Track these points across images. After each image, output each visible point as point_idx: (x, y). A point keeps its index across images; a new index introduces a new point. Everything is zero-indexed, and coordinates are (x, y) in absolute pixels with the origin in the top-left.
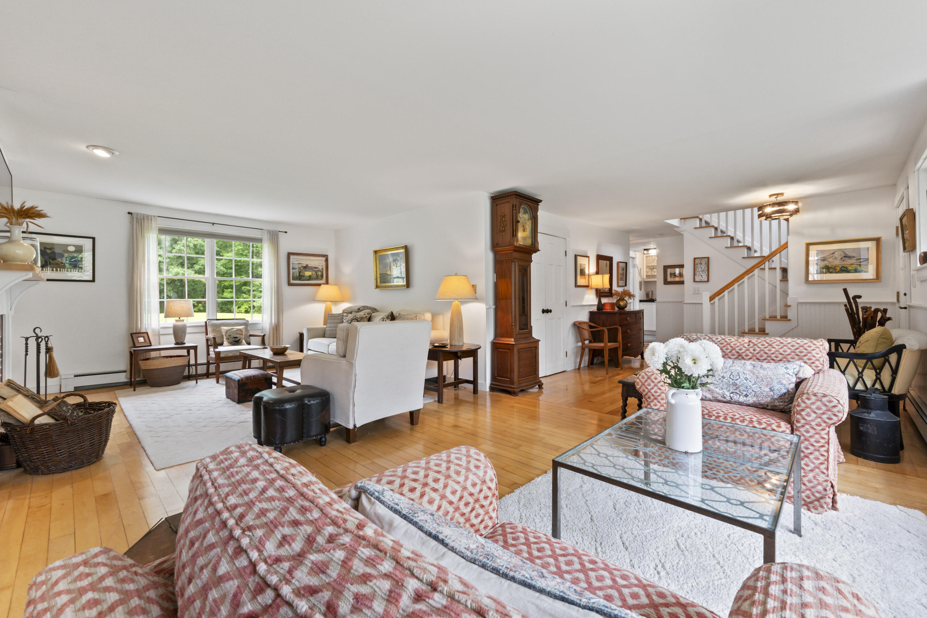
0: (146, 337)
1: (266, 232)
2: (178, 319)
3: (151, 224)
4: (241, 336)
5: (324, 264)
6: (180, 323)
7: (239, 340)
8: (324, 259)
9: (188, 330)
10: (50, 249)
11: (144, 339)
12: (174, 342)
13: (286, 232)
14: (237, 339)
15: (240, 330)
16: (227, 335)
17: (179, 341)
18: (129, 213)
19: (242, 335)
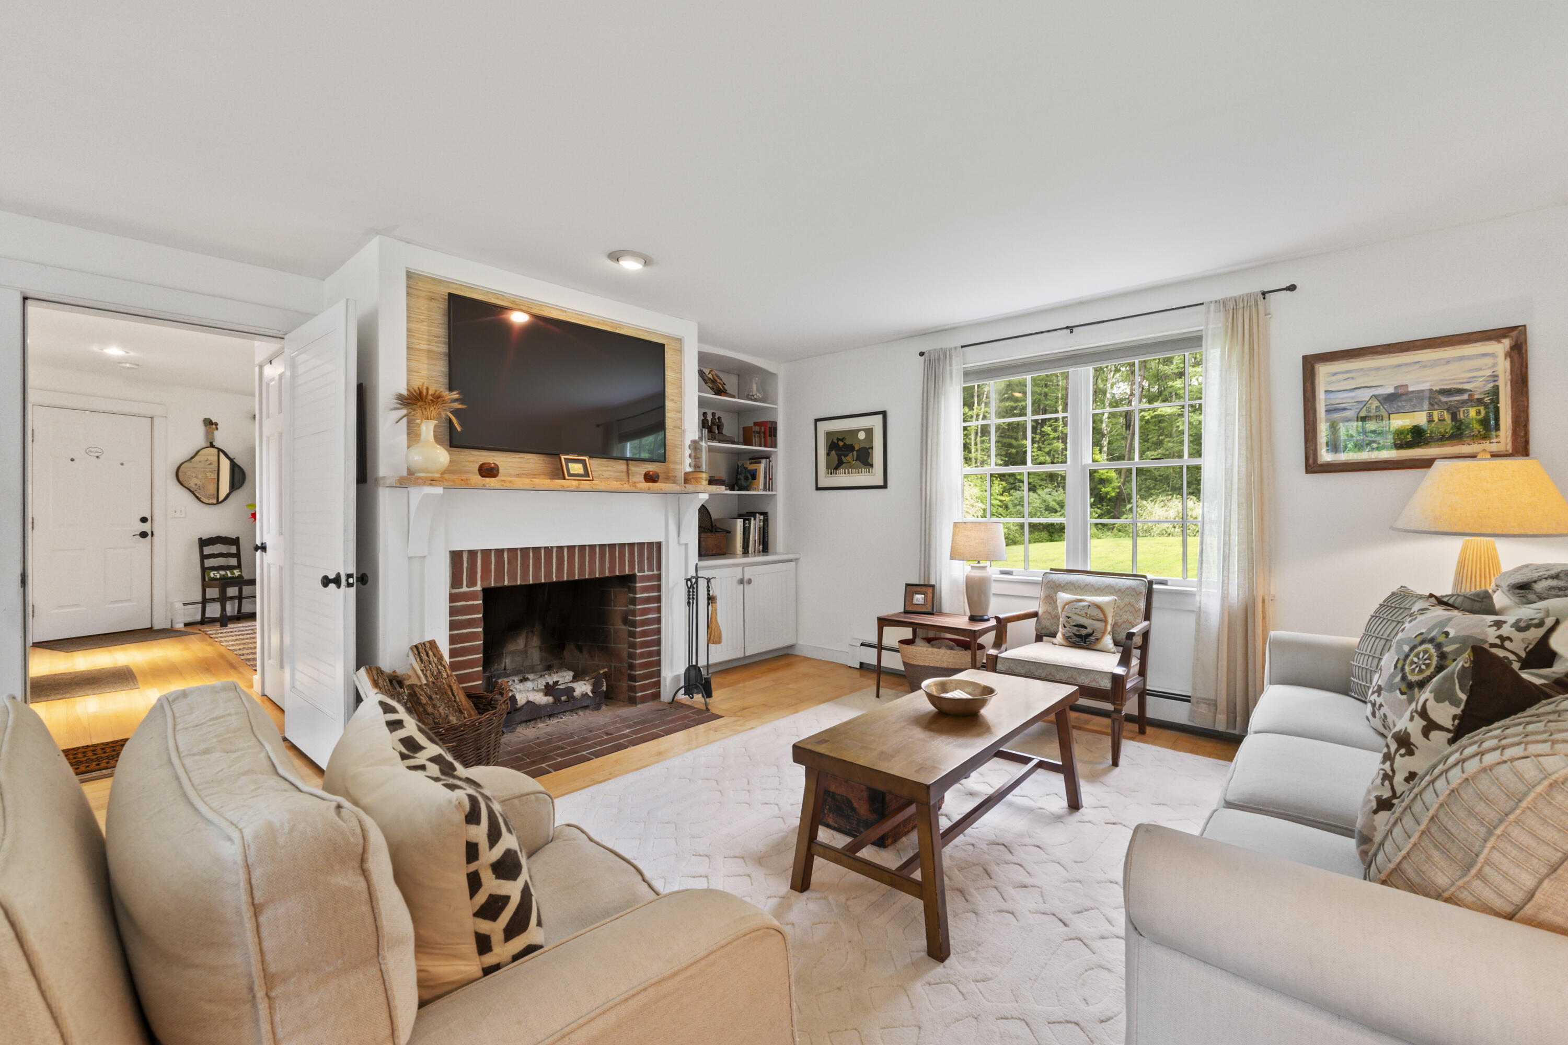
0: (930, 595)
1: (1212, 307)
2: (975, 564)
3: (951, 365)
4: (1099, 625)
5: (1503, 367)
6: (977, 574)
7: (1090, 635)
8: (1500, 348)
9: (995, 588)
10: (842, 440)
11: (925, 599)
12: (969, 614)
13: (1292, 288)
14: (1084, 632)
15: (1098, 607)
16: (1064, 614)
17: (978, 613)
18: (922, 354)
19: (1105, 621)
